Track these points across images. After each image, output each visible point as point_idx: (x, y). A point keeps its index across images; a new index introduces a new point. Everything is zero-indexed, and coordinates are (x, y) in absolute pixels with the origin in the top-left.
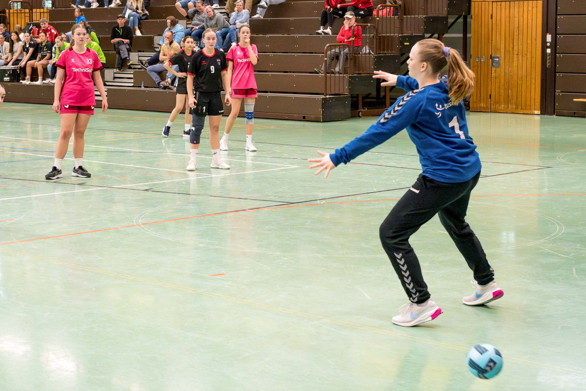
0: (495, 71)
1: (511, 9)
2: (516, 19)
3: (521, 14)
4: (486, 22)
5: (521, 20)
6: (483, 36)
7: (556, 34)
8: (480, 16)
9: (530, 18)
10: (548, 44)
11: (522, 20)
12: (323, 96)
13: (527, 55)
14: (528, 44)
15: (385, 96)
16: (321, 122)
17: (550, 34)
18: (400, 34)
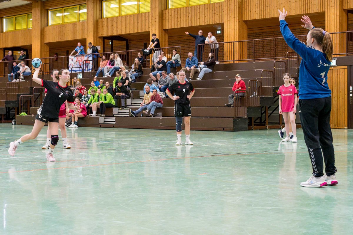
1: (331, 73)
3: (336, 76)
5: (336, 79)
9: (341, 78)
10: (351, 92)
12: (234, 118)
13: (340, 97)
14: (340, 91)
15: (265, 120)
16: (233, 131)
17: (351, 86)
18: (273, 86)
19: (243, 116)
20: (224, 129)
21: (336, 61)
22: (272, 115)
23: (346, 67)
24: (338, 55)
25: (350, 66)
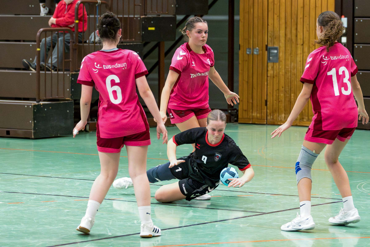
0: (273, 67)
6: (256, 20)
7: (354, 17)
12: (35, 103)
16: (32, 139)
17: (345, 17)
18: (142, 15)
19: (61, 96)
20: (8, 133)
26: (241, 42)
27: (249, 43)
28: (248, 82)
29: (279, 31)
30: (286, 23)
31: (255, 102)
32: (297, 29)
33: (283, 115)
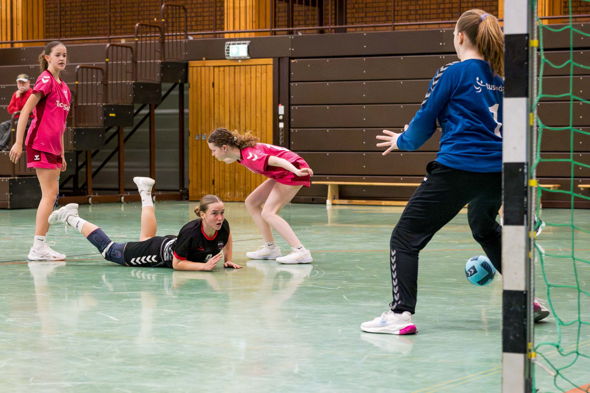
1: (236, 74)
2: (243, 88)
3: (248, 81)
4: (207, 92)
5: (248, 88)
6: (203, 109)
7: (290, 105)
8: (199, 84)
9: (258, 86)
10: (281, 117)
11: (249, 90)
13: (256, 130)
14: (256, 117)
15: (86, 184)
16: (8, 209)
17: (282, 105)
18: (104, 103)
21: (248, 47)
22: (103, 170)
23: (270, 61)
24: (253, 34)
25: (279, 58)
26: (190, 130)
27: (197, 131)
28: (197, 164)
29: (224, 119)
30: (230, 111)
31: (204, 182)
32: (240, 117)
33: (229, 193)
